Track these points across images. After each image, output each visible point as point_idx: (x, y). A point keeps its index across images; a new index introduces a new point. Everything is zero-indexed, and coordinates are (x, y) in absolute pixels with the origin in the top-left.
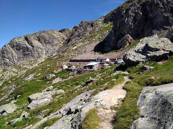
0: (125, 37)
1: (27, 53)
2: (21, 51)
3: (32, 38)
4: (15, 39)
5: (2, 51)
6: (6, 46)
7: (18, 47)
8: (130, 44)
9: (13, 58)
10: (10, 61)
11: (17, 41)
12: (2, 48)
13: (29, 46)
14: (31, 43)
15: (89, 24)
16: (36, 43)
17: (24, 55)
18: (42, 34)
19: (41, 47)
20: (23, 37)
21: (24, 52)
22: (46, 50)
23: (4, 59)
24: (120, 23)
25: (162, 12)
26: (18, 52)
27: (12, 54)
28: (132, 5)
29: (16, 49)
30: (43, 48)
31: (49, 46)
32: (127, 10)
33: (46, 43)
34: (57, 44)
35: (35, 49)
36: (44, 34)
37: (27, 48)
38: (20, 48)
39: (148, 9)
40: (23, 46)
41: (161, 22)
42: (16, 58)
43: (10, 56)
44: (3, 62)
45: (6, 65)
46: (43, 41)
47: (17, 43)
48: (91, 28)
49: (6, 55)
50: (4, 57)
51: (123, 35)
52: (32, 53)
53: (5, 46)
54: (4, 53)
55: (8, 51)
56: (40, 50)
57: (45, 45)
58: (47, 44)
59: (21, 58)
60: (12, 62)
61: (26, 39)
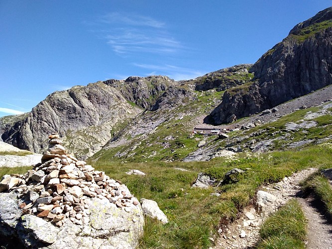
0: (232, 116)
1: (73, 115)
2: (65, 112)
3: (80, 94)
4: (55, 95)
5: (37, 110)
6: (44, 103)
7: (60, 107)
8: (235, 120)
9: (54, 122)
10: (49, 125)
11: (58, 97)
12: (38, 106)
13: (77, 106)
14: (79, 102)
15: (180, 90)
16: (86, 102)
17: (70, 118)
18: (94, 89)
19: (93, 109)
20: (66, 92)
21: (70, 114)
22: (100, 114)
23: (41, 123)
24: (228, 105)
25: (255, 103)
26: (60, 114)
27: (52, 116)
28: (237, 95)
29: (58, 109)
30: (95, 110)
31: (103, 108)
32: (234, 98)
33: (99, 104)
34: (114, 106)
35: (85, 110)
36: (96, 90)
37: (75, 109)
38: (64, 108)
39: (247, 100)
40: (68, 105)
41: (254, 109)
42: (59, 122)
43: (49, 118)
44: (39, 126)
45: (44, 132)
46: (95, 100)
47: (58, 100)
48: (183, 95)
49: (43, 117)
50: (42, 119)
51: (231, 114)
52: (80, 117)
53: (42, 104)
54: (41, 114)
55: (47, 111)
56: (92, 113)
57: (98, 105)
58: (101, 105)
59: (65, 123)
60: (53, 127)
61: (72, 95)
